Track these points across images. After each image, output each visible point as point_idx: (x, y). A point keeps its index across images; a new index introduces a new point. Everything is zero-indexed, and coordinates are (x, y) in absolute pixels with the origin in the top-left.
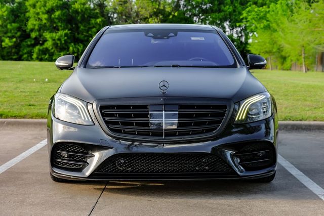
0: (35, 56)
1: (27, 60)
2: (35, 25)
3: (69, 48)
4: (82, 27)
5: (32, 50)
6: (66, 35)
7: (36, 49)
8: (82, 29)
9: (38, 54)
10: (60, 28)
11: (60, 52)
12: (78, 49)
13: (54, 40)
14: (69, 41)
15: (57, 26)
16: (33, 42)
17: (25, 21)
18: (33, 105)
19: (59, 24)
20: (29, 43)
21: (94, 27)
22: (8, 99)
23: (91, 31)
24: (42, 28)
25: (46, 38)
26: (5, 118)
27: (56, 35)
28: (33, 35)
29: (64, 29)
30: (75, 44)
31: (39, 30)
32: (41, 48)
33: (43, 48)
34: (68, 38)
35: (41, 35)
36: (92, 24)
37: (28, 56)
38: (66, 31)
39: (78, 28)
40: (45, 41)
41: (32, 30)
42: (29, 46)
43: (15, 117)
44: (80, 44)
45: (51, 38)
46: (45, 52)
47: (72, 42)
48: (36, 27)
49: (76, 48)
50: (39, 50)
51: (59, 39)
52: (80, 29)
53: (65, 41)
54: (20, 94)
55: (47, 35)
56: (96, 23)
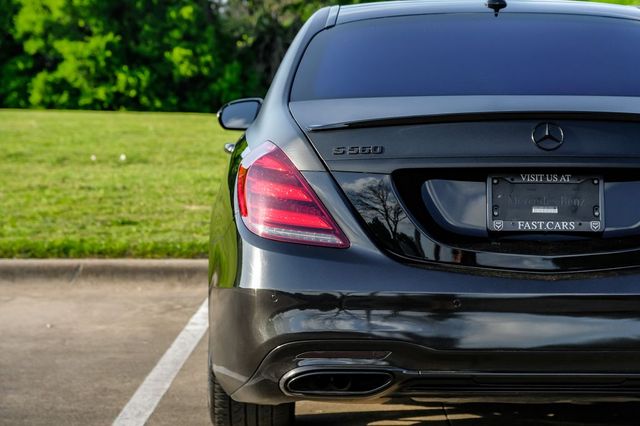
0: (35, 97)
1: (17, 106)
2: (34, 24)
3: (115, 78)
4: (147, 28)
5: (26, 83)
6: (109, 46)
7: (40, 80)
8: (148, 32)
9: (45, 93)
10: (95, 30)
11: (96, 86)
12: (139, 80)
13: (80, 58)
14: (116, 60)
15: (86, 25)
16: (30, 65)
17: (10, 15)
18: (130, 223)
19: (93, 21)
20: (21, 66)
21: (175, 27)
22: (61, 207)
23: (169, 36)
24: (52, 30)
25: (61, 55)
26: (75, 257)
27: (84, 48)
28: (32, 47)
29: (104, 33)
30: (131, 68)
31: (44, 36)
32: (51, 78)
33: (56, 79)
34: (115, 53)
35: (49, 48)
36: (171, 19)
37: (19, 98)
38: (110, 37)
39: (137, 29)
40: (59, 60)
41: (28, 36)
42: (20, 73)
43: (101, 254)
44: (143, 68)
45: (74, 53)
46: (60, 86)
47: (124, 64)
48: (38, 29)
49: (133, 76)
50: (47, 83)
51: (92, 58)
52: (143, 33)
53: (107, 60)
54: (82, 194)
55: (64, 46)
56: (180, 18)
